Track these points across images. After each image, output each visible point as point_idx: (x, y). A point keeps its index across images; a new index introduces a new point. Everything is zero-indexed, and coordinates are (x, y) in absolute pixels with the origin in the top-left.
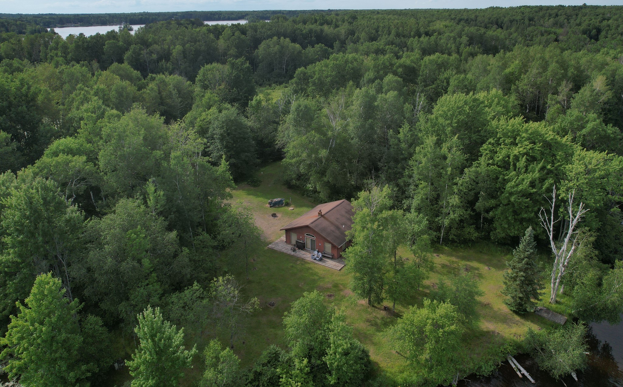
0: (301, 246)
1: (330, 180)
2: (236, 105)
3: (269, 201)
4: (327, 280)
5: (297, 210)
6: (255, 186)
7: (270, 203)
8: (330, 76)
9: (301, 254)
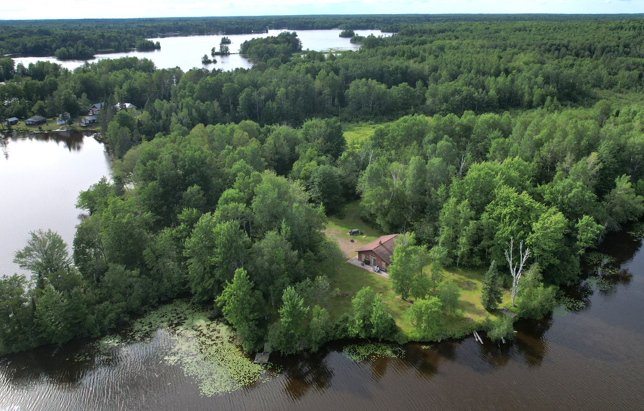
0: (367, 263)
1: (390, 220)
2: (329, 155)
3: (350, 231)
4: (381, 284)
5: (368, 238)
6: (340, 219)
7: (350, 233)
8: (401, 135)
9: (367, 267)
